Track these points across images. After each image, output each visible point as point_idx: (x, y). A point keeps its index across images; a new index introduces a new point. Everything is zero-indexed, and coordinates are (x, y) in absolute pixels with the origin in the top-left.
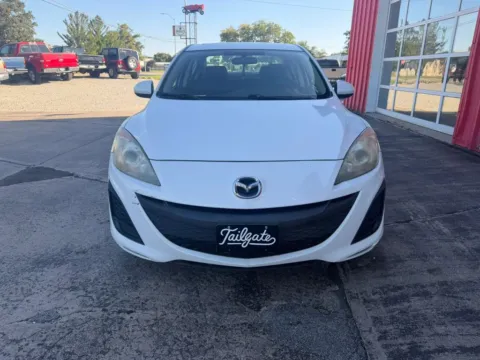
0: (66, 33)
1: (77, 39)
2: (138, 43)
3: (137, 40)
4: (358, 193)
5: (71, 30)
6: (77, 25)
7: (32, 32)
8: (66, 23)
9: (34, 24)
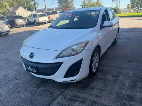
0: (82, 4)
1: (84, 6)
2: (102, 5)
3: (101, 4)
4: (63, 62)
5: (83, 3)
6: (85, 2)
7: (73, 5)
8: (82, 1)
9: (74, 3)
